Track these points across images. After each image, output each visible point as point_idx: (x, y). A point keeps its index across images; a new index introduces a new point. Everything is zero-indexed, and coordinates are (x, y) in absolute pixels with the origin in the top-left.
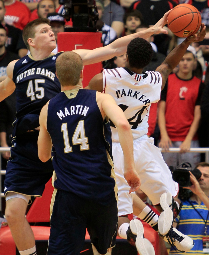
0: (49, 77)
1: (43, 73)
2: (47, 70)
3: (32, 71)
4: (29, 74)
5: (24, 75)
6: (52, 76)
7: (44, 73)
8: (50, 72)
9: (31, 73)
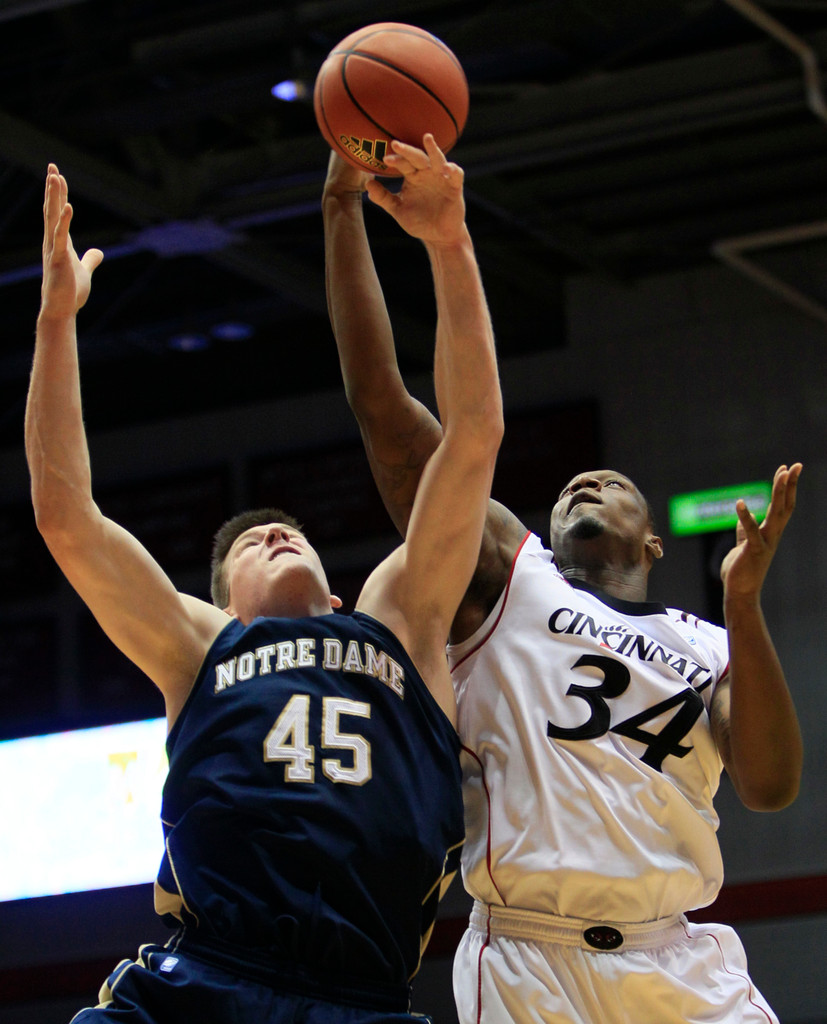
0: (383, 678)
1: (352, 663)
2: (370, 649)
3: (302, 653)
4: (285, 662)
5: (258, 663)
6: (394, 677)
7: (357, 662)
8: (384, 656)
9: (295, 658)
